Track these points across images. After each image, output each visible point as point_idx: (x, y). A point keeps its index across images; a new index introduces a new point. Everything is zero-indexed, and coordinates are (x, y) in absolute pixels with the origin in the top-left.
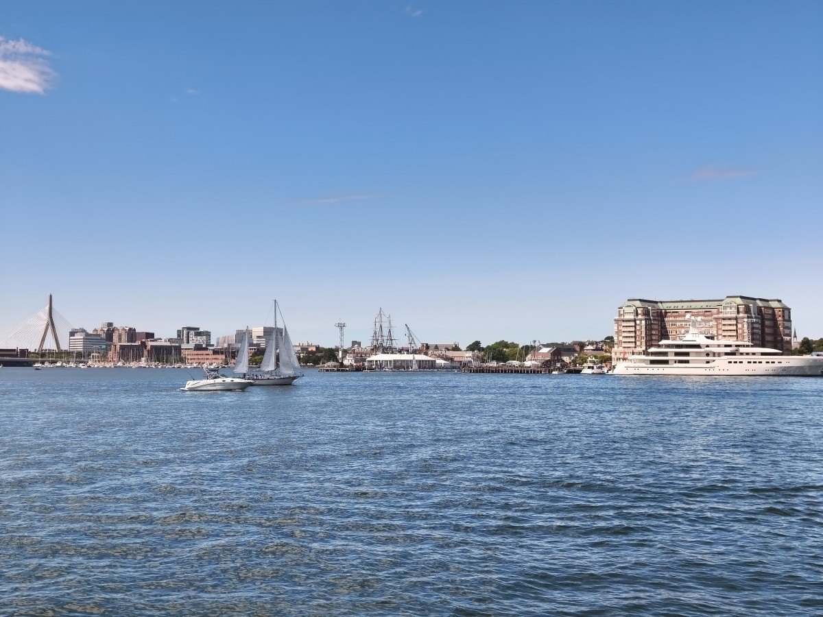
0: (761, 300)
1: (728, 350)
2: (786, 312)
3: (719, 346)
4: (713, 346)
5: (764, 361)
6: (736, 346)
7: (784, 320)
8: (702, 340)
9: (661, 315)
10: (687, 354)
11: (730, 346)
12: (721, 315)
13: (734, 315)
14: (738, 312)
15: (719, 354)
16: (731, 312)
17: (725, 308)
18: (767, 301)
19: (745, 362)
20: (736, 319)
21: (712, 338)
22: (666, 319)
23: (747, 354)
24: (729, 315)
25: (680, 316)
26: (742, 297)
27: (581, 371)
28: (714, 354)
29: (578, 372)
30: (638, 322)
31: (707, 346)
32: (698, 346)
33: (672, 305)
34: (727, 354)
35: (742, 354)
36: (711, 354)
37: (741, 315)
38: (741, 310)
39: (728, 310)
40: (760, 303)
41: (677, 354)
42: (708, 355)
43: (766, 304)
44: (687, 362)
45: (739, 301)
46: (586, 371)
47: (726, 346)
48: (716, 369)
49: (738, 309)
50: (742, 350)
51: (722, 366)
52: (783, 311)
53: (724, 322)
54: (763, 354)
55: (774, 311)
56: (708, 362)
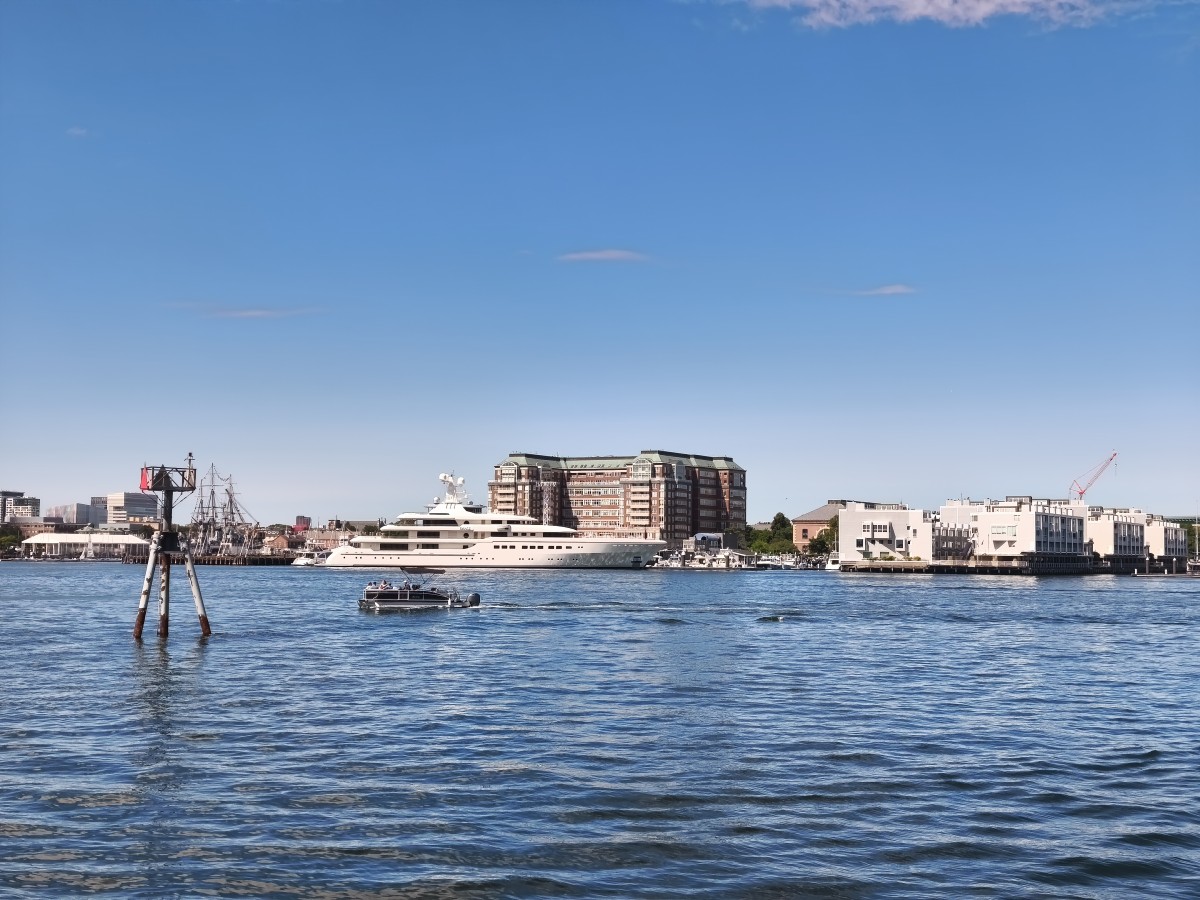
0: (696, 457)
1: (496, 528)
2: (737, 477)
3: (483, 522)
4: (475, 522)
5: (546, 546)
6: (509, 522)
7: (732, 487)
8: (458, 513)
9: (562, 479)
10: (436, 534)
11: (500, 522)
12: (631, 479)
13: (647, 479)
14: (654, 475)
15: (483, 535)
16: (643, 475)
17: (636, 468)
18: (711, 459)
19: (519, 546)
20: (650, 484)
21: (477, 510)
22: (569, 484)
23: (524, 534)
24: (640, 479)
25: (588, 480)
26: (661, 453)
27: (292, 560)
28: (476, 535)
29: (287, 561)
30: (520, 488)
31: (467, 522)
32: (453, 522)
33: (579, 463)
34: (494, 534)
35: (515, 534)
36: (471, 535)
37: (658, 478)
38: (658, 471)
39: (640, 471)
40: (694, 462)
41: (421, 534)
42: (466, 535)
43: (704, 464)
44: (435, 546)
45: (656, 458)
46: (300, 561)
47: (494, 522)
48: (477, 557)
49: (653, 469)
50: (515, 528)
51: (485, 553)
52: (731, 474)
53: (634, 489)
54: (546, 535)
55: (718, 474)
56: (465, 547)
